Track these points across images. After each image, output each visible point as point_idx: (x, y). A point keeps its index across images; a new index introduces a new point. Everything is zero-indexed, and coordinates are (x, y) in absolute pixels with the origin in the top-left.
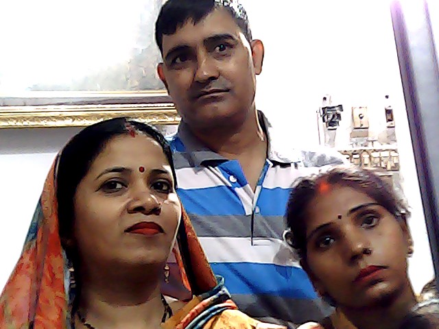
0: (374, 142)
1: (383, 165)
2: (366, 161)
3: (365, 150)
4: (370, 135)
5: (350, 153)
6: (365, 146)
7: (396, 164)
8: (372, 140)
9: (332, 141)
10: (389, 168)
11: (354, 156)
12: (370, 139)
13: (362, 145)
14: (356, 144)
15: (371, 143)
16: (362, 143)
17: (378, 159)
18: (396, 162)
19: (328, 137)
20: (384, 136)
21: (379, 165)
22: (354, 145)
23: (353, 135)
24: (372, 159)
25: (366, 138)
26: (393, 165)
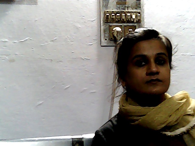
0: (129, 8)
1: (132, 20)
2: (124, 17)
3: (123, 12)
4: (127, 3)
5: (115, 13)
6: (124, 9)
7: (139, 20)
8: (127, 6)
9: (106, 6)
10: (135, 21)
11: (118, 15)
12: (126, 6)
13: (122, 9)
14: (119, 8)
15: (127, 8)
16: (122, 8)
17: (130, 17)
18: (139, 18)
19: (104, 4)
20: (134, 5)
21: (130, 20)
22: (118, 9)
23: (118, 3)
24: (127, 16)
25: (125, 5)
26: (137, 20)
